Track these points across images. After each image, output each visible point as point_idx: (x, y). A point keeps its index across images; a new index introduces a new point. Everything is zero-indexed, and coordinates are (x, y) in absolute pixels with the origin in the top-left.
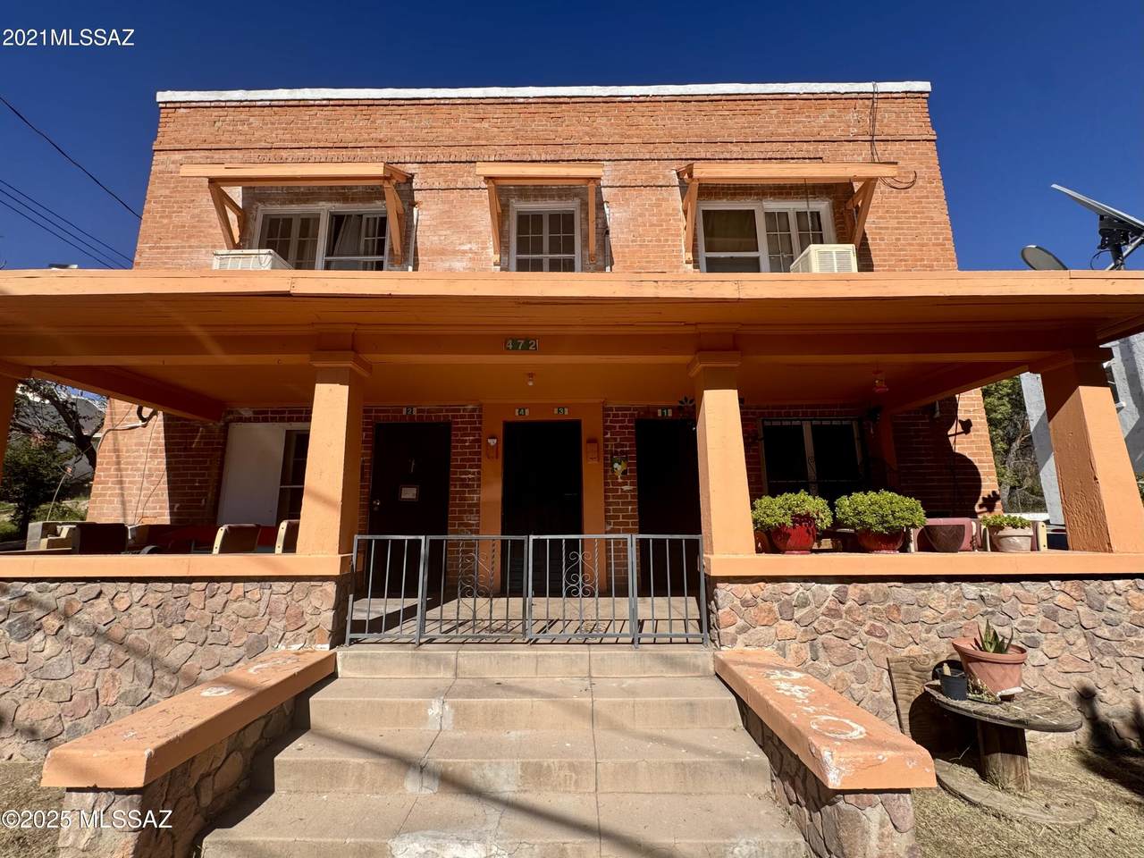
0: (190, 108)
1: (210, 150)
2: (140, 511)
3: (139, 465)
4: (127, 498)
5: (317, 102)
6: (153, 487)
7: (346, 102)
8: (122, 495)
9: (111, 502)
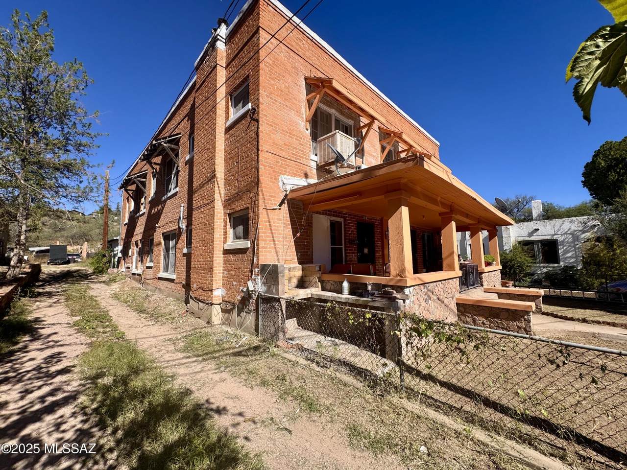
0: (276, 10)
1: (288, 48)
2: (284, 257)
3: (280, 232)
4: (278, 250)
5: (329, 53)
6: (288, 244)
7: (338, 61)
8: (275, 248)
9: (270, 252)
